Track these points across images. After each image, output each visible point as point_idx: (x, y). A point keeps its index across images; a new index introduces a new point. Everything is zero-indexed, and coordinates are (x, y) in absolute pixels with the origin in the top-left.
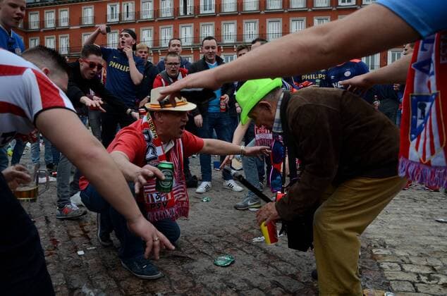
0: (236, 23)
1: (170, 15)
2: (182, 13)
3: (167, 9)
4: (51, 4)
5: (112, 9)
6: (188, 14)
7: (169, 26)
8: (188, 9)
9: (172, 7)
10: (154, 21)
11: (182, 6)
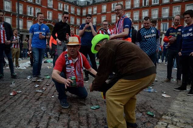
0: (169, 8)
1: (138, 6)
2: (143, 5)
3: (137, 4)
4: (91, 5)
5: (114, 5)
6: (146, 5)
7: (137, 11)
8: (146, 3)
9: (139, 3)
10: (131, 9)
11: (143, 2)
